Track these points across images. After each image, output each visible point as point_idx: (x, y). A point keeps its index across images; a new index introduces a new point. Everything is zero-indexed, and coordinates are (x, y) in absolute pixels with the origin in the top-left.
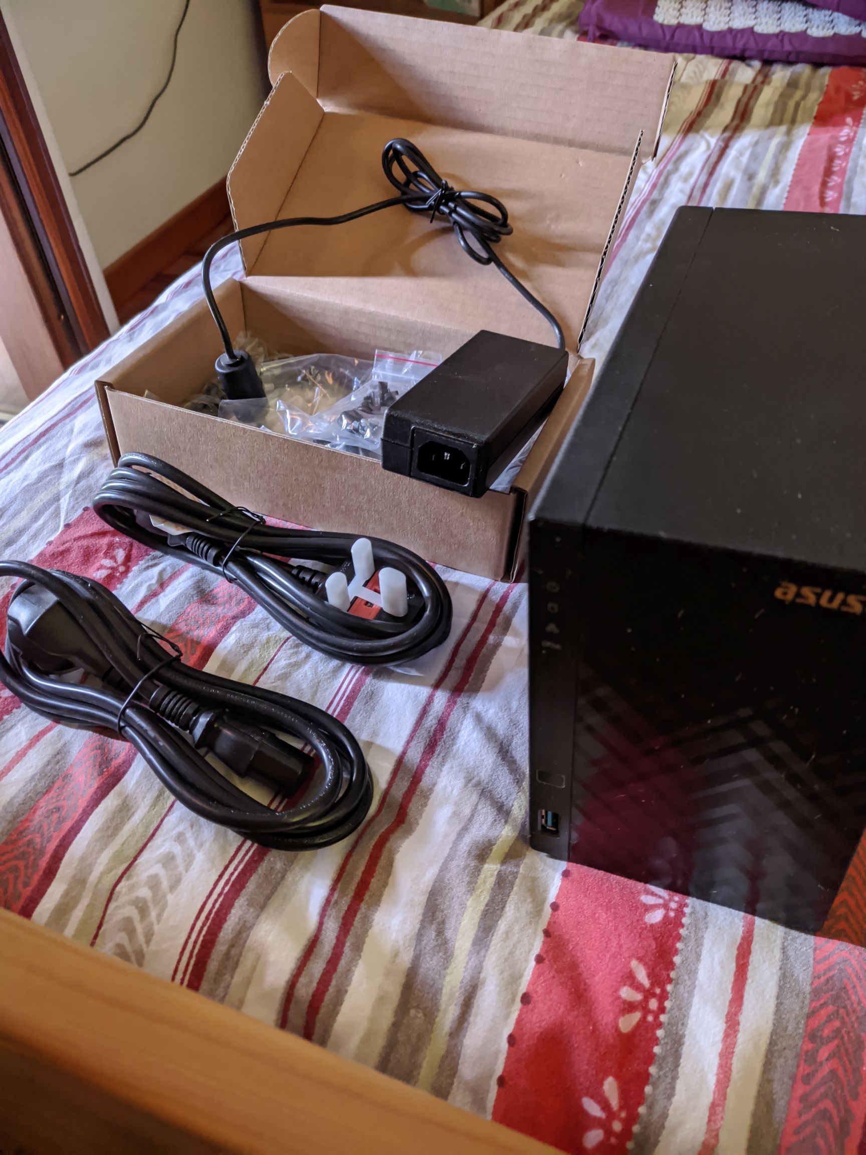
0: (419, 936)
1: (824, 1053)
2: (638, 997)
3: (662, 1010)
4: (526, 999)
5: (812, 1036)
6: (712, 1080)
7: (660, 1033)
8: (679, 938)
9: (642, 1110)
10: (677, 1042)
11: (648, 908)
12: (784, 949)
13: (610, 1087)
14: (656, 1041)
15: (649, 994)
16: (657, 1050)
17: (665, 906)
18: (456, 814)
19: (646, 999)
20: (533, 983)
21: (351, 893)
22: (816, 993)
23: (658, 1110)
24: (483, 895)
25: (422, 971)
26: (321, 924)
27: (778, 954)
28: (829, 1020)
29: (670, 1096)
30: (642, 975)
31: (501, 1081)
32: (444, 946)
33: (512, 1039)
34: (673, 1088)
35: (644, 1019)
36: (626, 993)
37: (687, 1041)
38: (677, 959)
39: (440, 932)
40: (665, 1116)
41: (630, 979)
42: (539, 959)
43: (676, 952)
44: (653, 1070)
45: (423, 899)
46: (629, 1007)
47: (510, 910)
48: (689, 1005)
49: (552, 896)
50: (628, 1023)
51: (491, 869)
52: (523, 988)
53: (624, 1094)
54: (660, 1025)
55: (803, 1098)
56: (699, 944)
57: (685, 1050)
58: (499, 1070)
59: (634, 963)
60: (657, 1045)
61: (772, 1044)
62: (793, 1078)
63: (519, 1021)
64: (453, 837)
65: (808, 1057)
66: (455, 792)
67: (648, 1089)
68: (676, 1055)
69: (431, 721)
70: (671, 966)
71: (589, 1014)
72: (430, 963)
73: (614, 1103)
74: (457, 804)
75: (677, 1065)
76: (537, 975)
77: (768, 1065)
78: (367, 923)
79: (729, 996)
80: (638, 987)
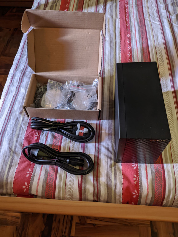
0: (107, 180)
1: (158, 179)
2: (136, 179)
3: (139, 179)
4: (123, 184)
5: (156, 177)
6: (146, 186)
7: (139, 182)
8: (138, 170)
9: (140, 192)
10: (141, 183)
11: (134, 167)
12: (151, 167)
13: (135, 191)
14: (139, 184)
15: (137, 178)
17: (136, 166)
18: (105, 161)
19: (137, 179)
20: (123, 182)
21: (96, 177)
22: (155, 172)
23: (141, 191)
24: (113, 172)
25: (108, 184)
26: (94, 182)
27: (150, 168)
28: (158, 174)
29: (142, 189)
30: (135, 176)
31: (122, 194)
32: (111, 180)
33: (123, 189)
34: (142, 188)
35: (137, 181)
36: (134, 179)
37: (143, 182)
38: (139, 173)
39: (109, 179)
40: (142, 192)
41: (134, 177)
42: (123, 178)
43: (138, 172)
44: (140, 187)
45: (106, 175)
46: (135, 181)
47: (117, 173)
48: (142, 178)
49: (121, 169)
50: (135, 183)
51: (113, 168)
52: (122, 183)
53: (137, 191)
54: (139, 181)
55: (157, 185)
56: (141, 170)
57: (143, 183)
58: (122, 193)
59: (134, 175)
61: (152, 179)
62: (155, 183)
63: (123, 187)
64: (106, 165)
65: (156, 180)
66: (104, 158)
67: (140, 189)
68: (142, 184)
69: (97, 148)
70: (138, 174)
71: (131, 183)
72: (109, 183)
73: (136, 192)
74: (105, 160)
75: (142, 186)
76: (123, 180)
77: (152, 182)
78: (99, 180)
79: (146, 175)
80: (135, 178)
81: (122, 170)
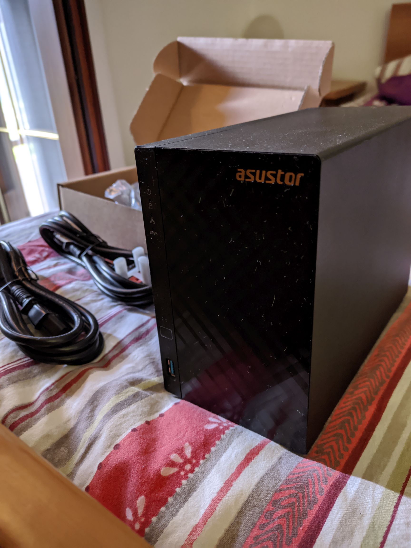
0: (82, 411)
1: (279, 513)
2: (181, 461)
3: (192, 471)
4: (117, 447)
5: (274, 503)
6: (202, 512)
7: (184, 482)
8: (219, 438)
9: (154, 519)
10: (192, 489)
12: (280, 458)
13: (141, 502)
14: (180, 485)
15: (187, 461)
16: (178, 490)
17: (219, 424)
18: (133, 367)
19: (185, 463)
20: (124, 440)
21: (61, 388)
22: (287, 481)
23: (163, 522)
24: (123, 397)
25: (77, 430)
26: (39, 397)
27: (275, 459)
28: (290, 496)
29: (173, 515)
30: (188, 452)
31: (87, 489)
32: (91, 417)
33: (100, 466)
34: (177, 511)
35: (178, 472)
36: (174, 457)
37: (198, 490)
38: (213, 449)
39: (93, 411)
40: (165, 526)
41: (181, 451)
42: (134, 430)
43: (214, 445)
44: (170, 499)
45: (91, 394)
46: (172, 464)
47: (133, 407)
48: (209, 472)
49: (163, 411)
50: (166, 472)
51: (135, 389)
52: (118, 441)
53: (147, 508)
54: (186, 478)
55: (257, 538)
56: (229, 443)
57: (195, 494)
58: (88, 484)
59: (187, 444)
60: (179, 487)
61: (248, 501)
62: (254, 525)
63: (107, 457)
64: (124, 374)
65: (268, 514)
66: (139, 359)
67: (163, 509)
68: (188, 496)
69: (143, 330)
70: (208, 451)
72: (81, 426)
73: (140, 511)
74: (137, 364)
75: (186, 499)
76: (129, 436)
77: (241, 514)
78: (62, 403)
79: (233, 471)
80: (182, 456)
81: (162, 415)
